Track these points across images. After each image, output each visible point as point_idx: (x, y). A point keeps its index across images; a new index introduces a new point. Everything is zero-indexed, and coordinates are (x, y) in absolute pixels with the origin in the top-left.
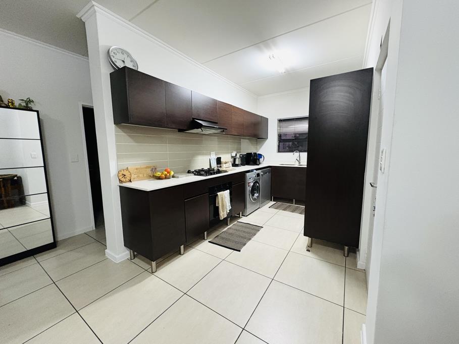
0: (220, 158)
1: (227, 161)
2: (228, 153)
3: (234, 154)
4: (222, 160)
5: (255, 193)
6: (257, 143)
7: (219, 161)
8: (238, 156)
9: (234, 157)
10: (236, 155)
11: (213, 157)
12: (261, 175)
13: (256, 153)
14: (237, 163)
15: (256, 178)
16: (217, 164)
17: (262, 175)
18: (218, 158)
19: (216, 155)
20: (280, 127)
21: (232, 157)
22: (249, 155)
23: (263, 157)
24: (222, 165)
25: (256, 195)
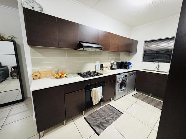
0: (103, 65)
1: (107, 66)
2: (109, 62)
3: (112, 62)
4: (103, 66)
5: (123, 87)
6: (129, 56)
7: (102, 66)
8: (115, 63)
9: (113, 64)
10: (114, 63)
11: (98, 64)
12: (127, 76)
13: (127, 62)
14: (113, 67)
15: (124, 78)
16: (101, 68)
17: (129, 76)
18: (101, 65)
19: (100, 62)
20: (145, 46)
21: (111, 64)
22: (122, 63)
23: (131, 64)
24: (103, 69)
25: (123, 88)
